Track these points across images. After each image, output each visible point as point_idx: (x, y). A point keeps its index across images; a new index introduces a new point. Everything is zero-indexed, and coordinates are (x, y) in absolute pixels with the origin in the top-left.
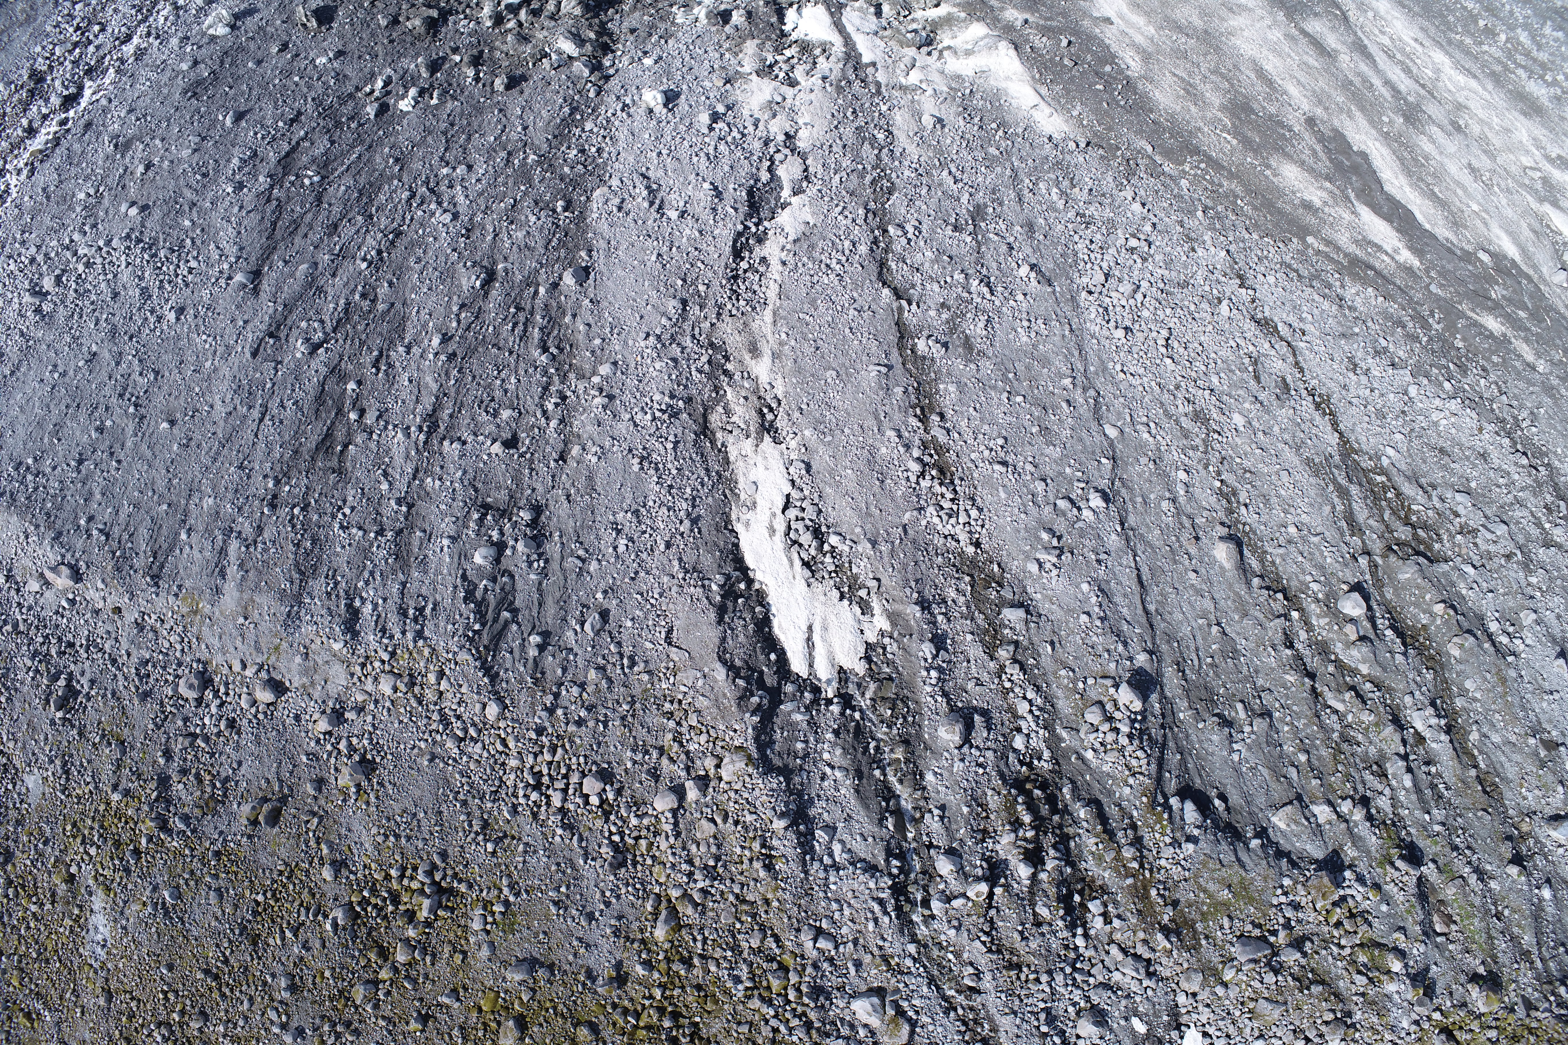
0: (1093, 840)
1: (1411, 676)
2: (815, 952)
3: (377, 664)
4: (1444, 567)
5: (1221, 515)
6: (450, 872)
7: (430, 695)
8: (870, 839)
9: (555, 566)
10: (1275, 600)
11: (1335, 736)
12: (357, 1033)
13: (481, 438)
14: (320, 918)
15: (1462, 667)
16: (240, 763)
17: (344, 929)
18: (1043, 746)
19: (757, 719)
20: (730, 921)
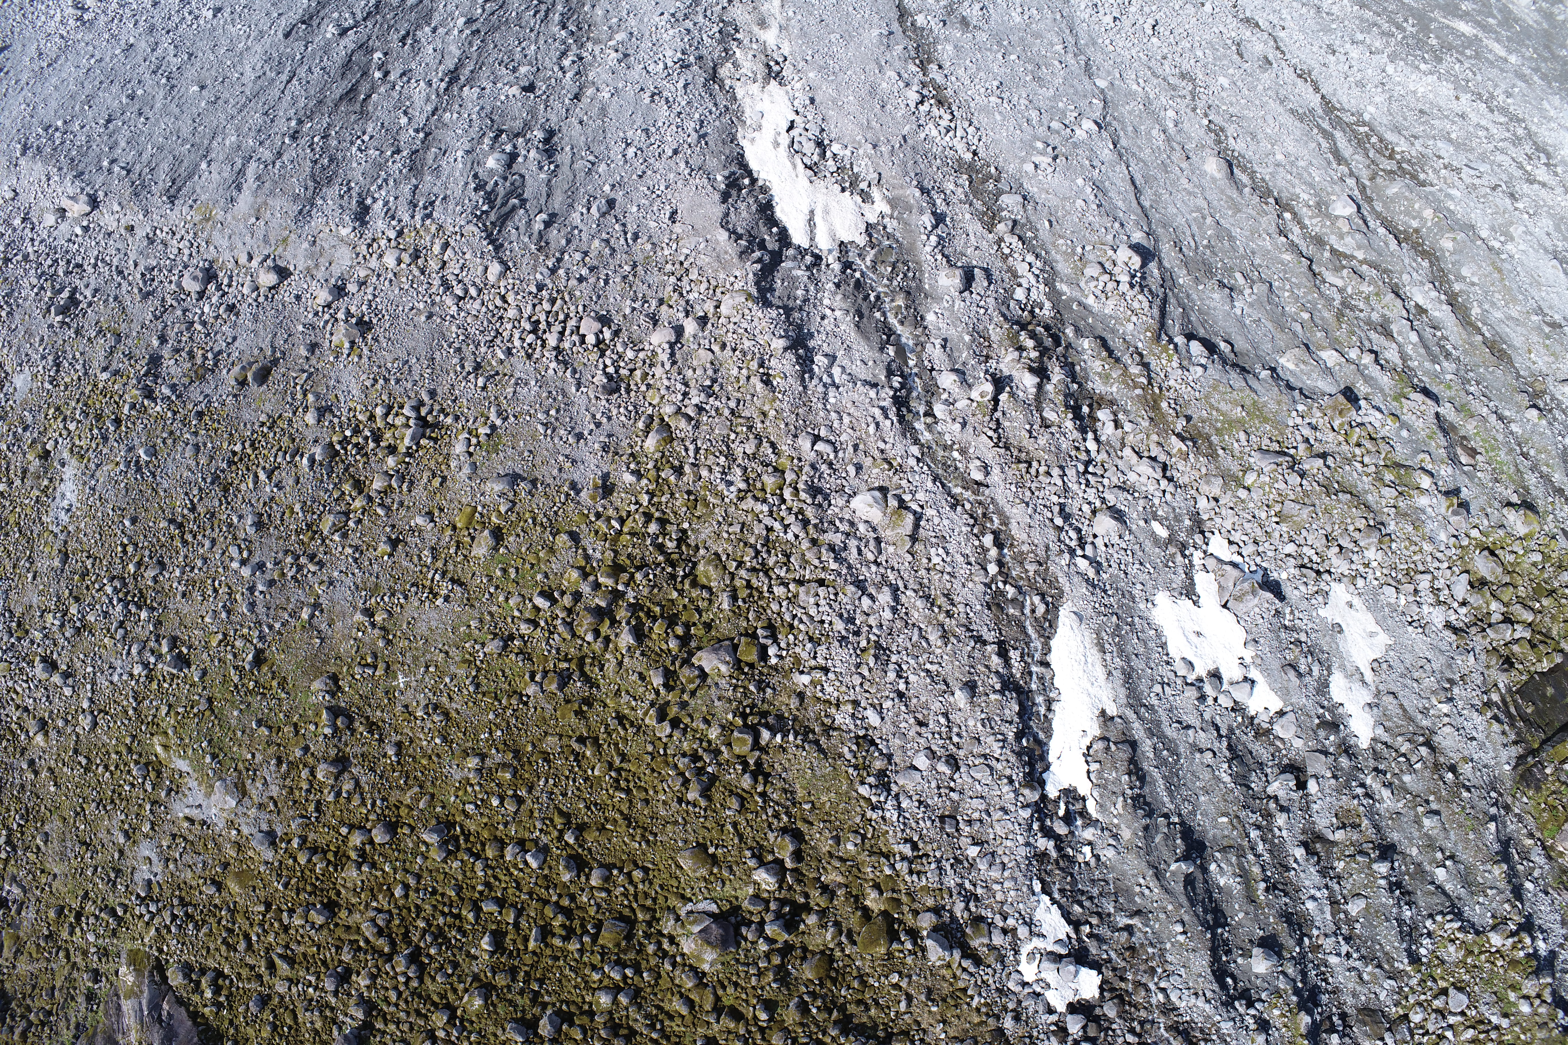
0: (1098, 363)
1: (1407, 261)
2: (813, 454)
3: (383, 243)
4: (1428, 189)
5: (1210, 142)
6: (437, 407)
7: (434, 265)
8: (871, 363)
9: (565, 169)
10: (1267, 204)
11: (1337, 303)
12: (321, 564)
13: (499, 85)
14: (298, 458)
15: (1457, 257)
16: (235, 339)
17: (321, 464)
18: (1043, 298)
19: (758, 266)
20: (725, 432)
